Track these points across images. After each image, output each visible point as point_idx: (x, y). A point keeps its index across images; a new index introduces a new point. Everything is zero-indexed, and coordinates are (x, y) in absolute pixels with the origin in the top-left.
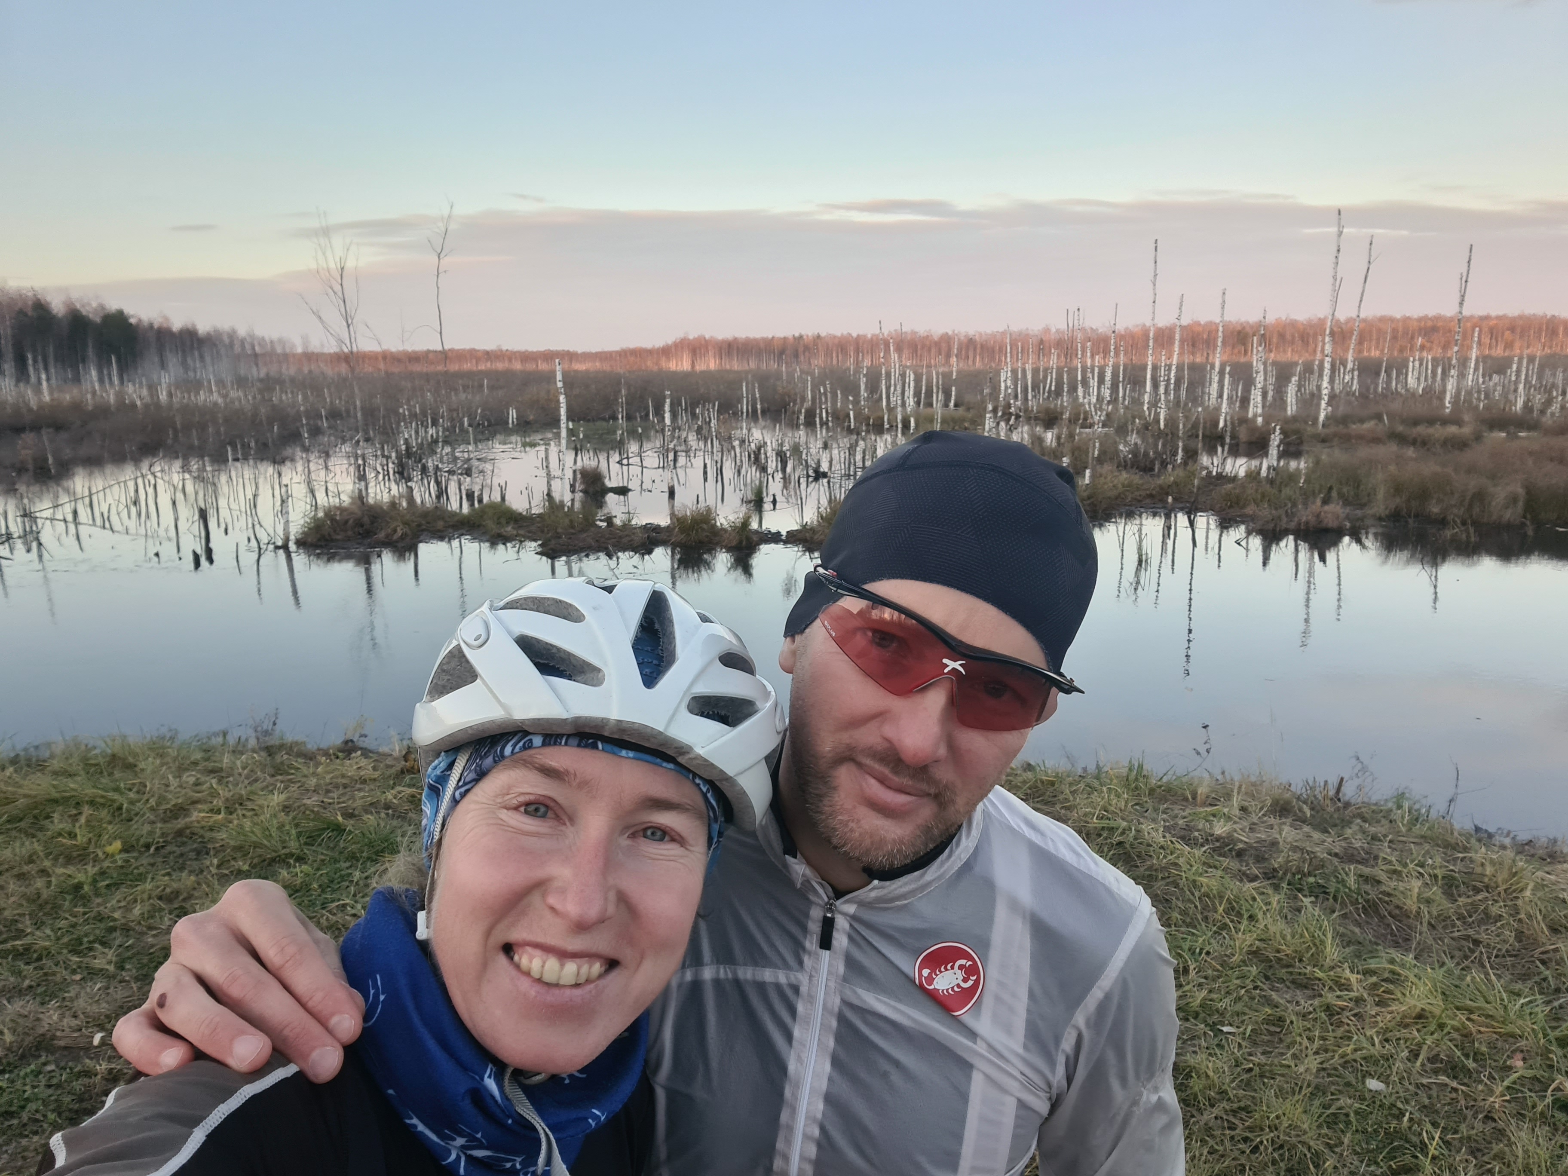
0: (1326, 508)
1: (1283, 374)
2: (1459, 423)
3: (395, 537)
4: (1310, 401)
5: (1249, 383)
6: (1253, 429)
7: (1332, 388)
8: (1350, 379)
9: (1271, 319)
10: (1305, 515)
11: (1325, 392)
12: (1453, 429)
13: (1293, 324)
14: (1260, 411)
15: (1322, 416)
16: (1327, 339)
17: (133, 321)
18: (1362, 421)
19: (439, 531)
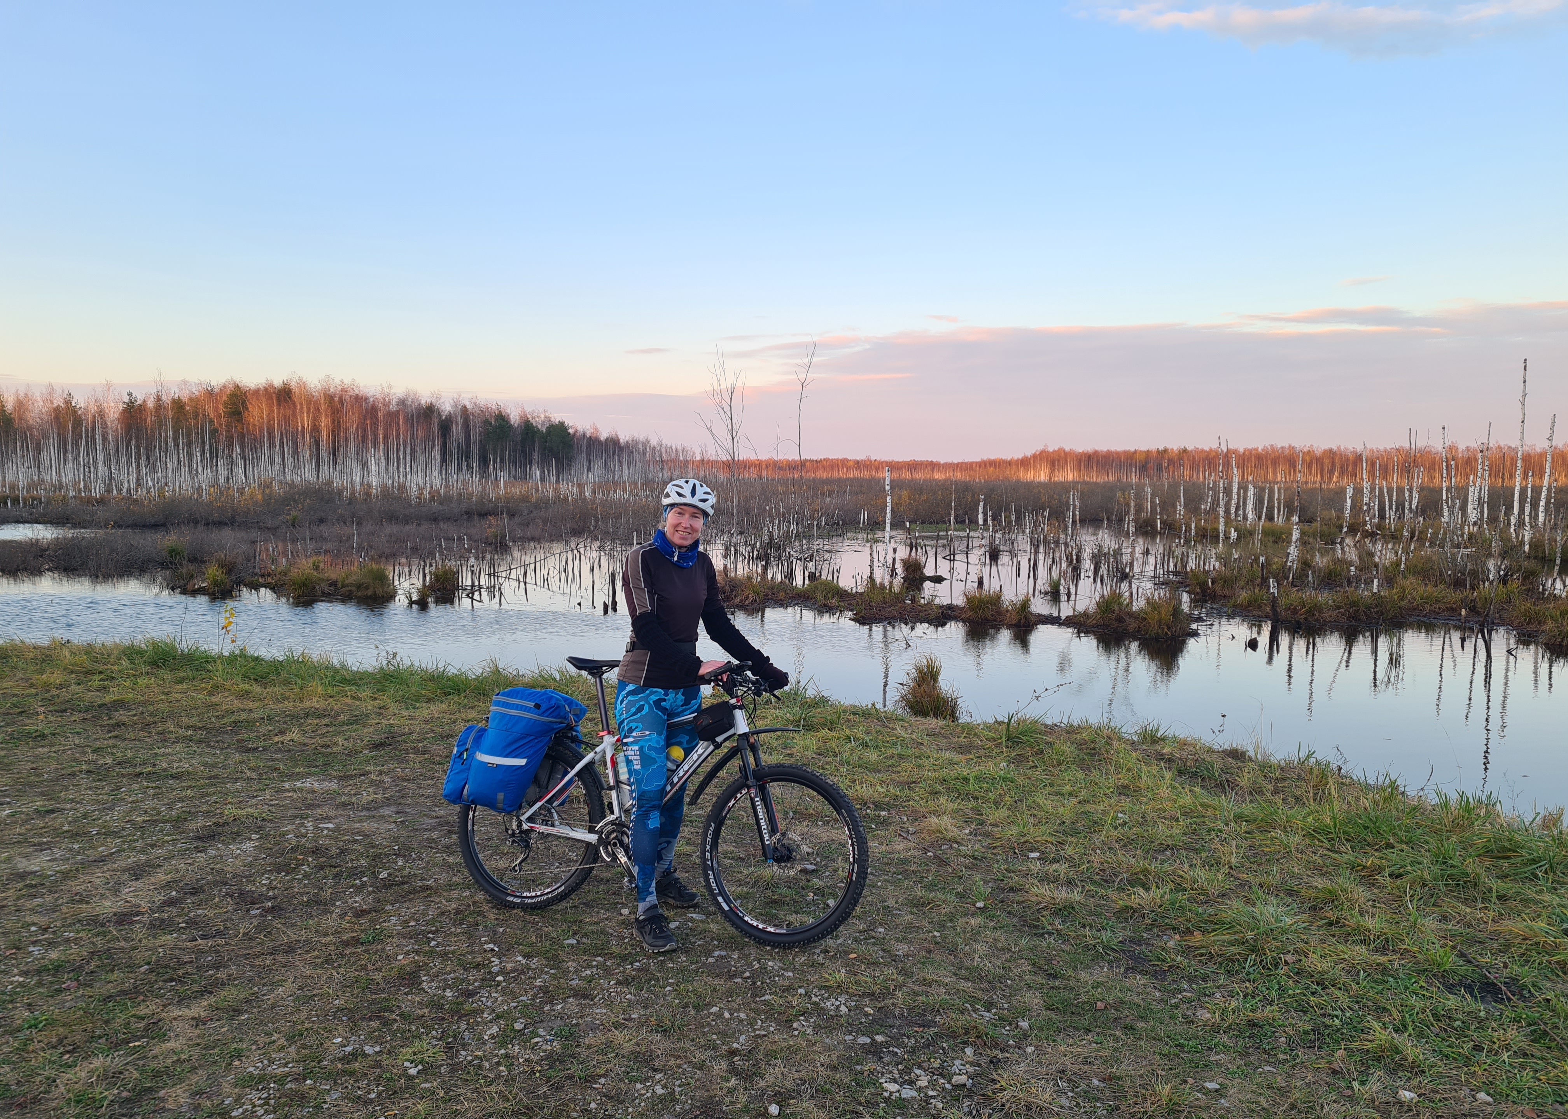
3: (747, 602)
17: (571, 431)
19: (781, 600)
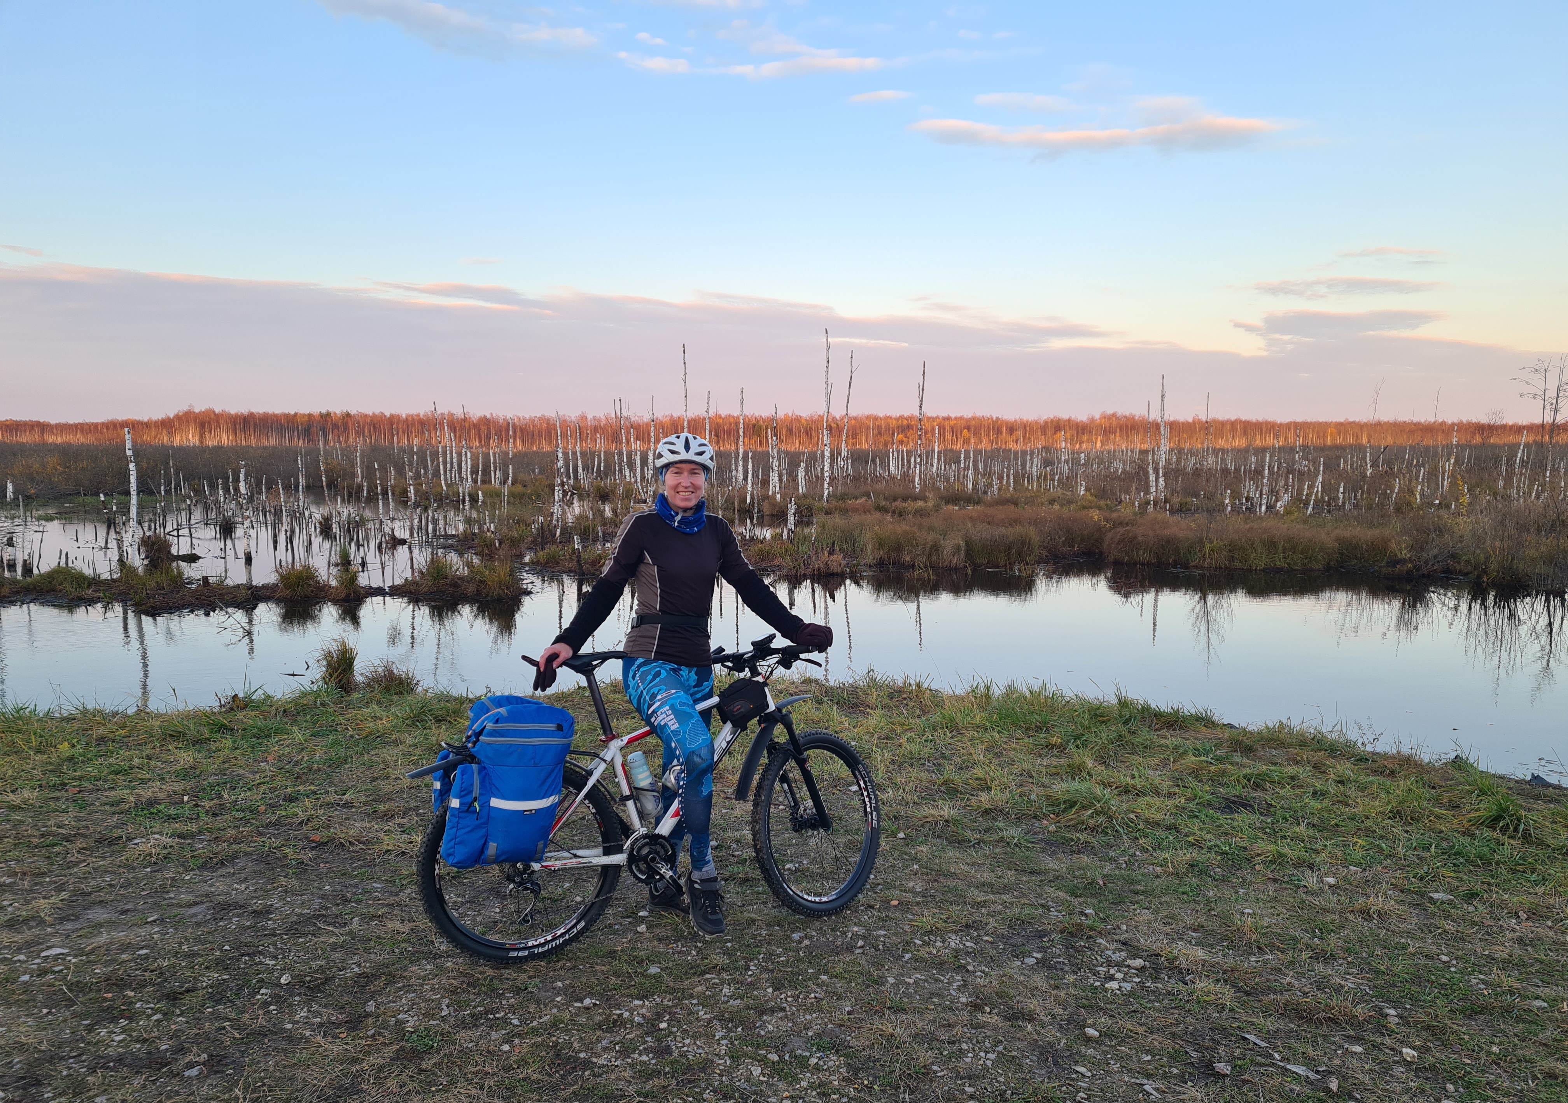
0: (832, 557)
1: (793, 461)
2: (924, 499)
4: (815, 482)
5: (768, 468)
6: (774, 504)
7: (832, 473)
8: (845, 465)
9: (781, 414)
10: (816, 564)
11: (826, 474)
12: (920, 503)
13: (798, 419)
14: (778, 489)
15: (826, 493)
16: (825, 432)
18: (856, 498)
